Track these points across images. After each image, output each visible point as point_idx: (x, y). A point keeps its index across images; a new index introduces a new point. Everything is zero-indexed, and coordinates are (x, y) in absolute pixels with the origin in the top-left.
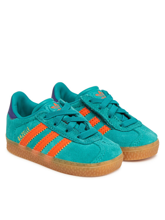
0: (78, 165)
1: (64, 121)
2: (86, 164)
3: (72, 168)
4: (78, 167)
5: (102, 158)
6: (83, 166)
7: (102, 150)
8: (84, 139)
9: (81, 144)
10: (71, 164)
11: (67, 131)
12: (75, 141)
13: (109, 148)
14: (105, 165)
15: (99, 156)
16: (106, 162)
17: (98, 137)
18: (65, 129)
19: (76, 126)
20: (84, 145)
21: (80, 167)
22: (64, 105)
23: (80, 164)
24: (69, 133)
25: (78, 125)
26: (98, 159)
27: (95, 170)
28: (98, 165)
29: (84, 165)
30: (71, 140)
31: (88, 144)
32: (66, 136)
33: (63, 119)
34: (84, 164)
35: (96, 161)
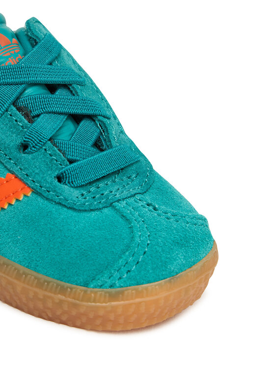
0: (40, 285)
1: (19, 109)
2: (71, 289)
3: (19, 289)
4: (41, 293)
5: (132, 274)
6: (59, 293)
7: (137, 240)
8: (82, 186)
9: (65, 206)
10: (19, 276)
11: (25, 147)
12: (45, 194)
13: (164, 234)
14: (138, 300)
15: (121, 262)
16: (146, 289)
17: (136, 181)
18: (19, 140)
19: (64, 130)
20: (75, 214)
21: (49, 294)
22: (36, 43)
23: (48, 283)
24: (30, 157)
25: (70, 126)
26: (116, 275)
27: (101, 313)
28: (113, 297)
29: (63, 290)
30: (29, 187)
31: (92, 210)
32: (16, 169)
33: (18, 98)
34: (62, 287)
35: (109, 282)
